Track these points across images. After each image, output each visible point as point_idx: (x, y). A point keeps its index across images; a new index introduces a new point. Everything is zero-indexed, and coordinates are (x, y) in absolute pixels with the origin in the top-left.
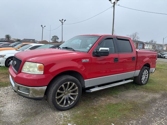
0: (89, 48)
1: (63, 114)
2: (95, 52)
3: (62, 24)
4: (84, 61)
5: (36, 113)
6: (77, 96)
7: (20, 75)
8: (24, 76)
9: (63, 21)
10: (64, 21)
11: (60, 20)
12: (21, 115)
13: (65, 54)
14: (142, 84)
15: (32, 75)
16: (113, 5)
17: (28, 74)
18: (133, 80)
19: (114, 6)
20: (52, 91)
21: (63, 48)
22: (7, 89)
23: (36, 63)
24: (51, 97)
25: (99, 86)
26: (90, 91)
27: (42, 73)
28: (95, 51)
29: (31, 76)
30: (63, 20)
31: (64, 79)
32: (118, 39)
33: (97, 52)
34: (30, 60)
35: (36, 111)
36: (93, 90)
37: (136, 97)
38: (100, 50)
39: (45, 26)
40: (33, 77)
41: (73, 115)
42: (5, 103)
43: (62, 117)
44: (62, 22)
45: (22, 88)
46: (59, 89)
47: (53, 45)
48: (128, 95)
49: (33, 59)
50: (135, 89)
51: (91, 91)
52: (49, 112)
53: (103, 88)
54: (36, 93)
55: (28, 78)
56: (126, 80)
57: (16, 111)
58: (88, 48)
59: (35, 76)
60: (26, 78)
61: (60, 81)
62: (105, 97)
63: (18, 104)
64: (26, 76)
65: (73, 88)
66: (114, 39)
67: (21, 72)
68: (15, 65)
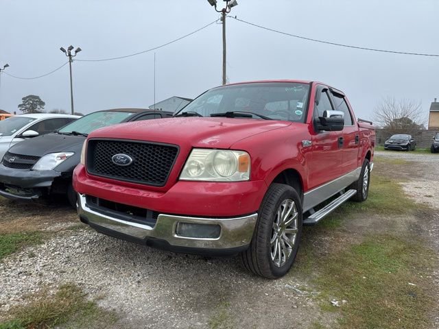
0: (301, 113)
3: (71, 61)
7: (175, 189)
8: (202, 190)
9: (73, 52)
10: (76, 52)
11: (62, 49)
15: (225, 186)
16: (221, 16)
18: (356, 191)
19: (223, 19)
27: (245, 176)
28: (317, 118)
29: (224, 187)
30: (71, 48)
33: (323, 121)
34: (206, 141)
38: (328, 116)
39: (7, 66)
40: (230, 189)
42: (100, 288)
44: (70, 55)
45: (190, 226)
48: (360, 225)
49: (210, 140)
51: (316, 220)
55: (218, 193)
58: (299, 113)
59: (234, 187)
60: (210, 192)
62: (325, 234)
63: (139, 282)
64: (207, 189)
65: (290, 216)
66: (328, 91)
67: (178, 180)
68: (129, 164)
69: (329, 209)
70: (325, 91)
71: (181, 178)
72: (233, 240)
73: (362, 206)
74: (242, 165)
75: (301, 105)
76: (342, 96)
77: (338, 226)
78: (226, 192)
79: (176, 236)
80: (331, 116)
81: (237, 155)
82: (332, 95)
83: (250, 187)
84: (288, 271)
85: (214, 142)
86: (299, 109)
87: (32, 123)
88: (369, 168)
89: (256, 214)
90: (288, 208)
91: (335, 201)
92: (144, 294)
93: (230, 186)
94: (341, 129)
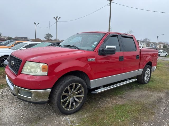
0: (94, 46)
1: (69, 119)
2: (101, 51)
3: (57, 22)
4: (90, 60)
5: (39, 119)
6: (83, 98)
7: (19, 77)
8: (26, 78)
9: (58, 19)
10: (59, 18)
11: (54, 18)
12: (22, 121)
13: (69, 53)
14: (144, 83)
15: (34, 77)
16: (110, 2)
17: (30, 76)
18: (137, 79)
19: (110, 4)
20: (57, 94)
21: (64, 46)
22: (2, 92)
23: (39, 62)
24: (56, 100)
25: (104, 86)
26: (95, 93)
27: (46, 73)
28: (101, 49)
29: (34, 78)
30: (57, 17)
31: (69, 80)
32: (123, 37)
33: (103, 50)
34: (32, 59)
36: (99, 91)
37: (141, 96)
38: (106, 48)
39: (38, 24)
40: (36, 79)
41: (81, 119)
42: (2, 108)
43: (68, 123)
44: (57, 20)
45: (23, 91)
46: (64, 91)
48: (133, 95)
49: (35, 58)
50: (138, 88)
51: (97, 92)
52: (53, 117)
53: (108, 88)
54: (39, 96)
55: (31, 80)
56: (130, 79)
57: (16, 117)
58: (93, 46)
59: (38, 78)
60: (28, 79)
61: (65, 82)
62: (110, 98)
63: (17, 108)
64: (28, 78)
65: (79, 90)
67: (21, 73)
68: (13, 65)
70: (117, 36)
74: (43, 69)
75: (96, 43)
76: (132, 38)
77: (121, 94)
78: (34, 79)
79: (19, 94)
80: (107, 48)
81: (41, 65)
83: (47, 78)
84: (74, 113)
88: (151, 69)
89: (51, 89)
93: (36, 77)
94: (114, 54)
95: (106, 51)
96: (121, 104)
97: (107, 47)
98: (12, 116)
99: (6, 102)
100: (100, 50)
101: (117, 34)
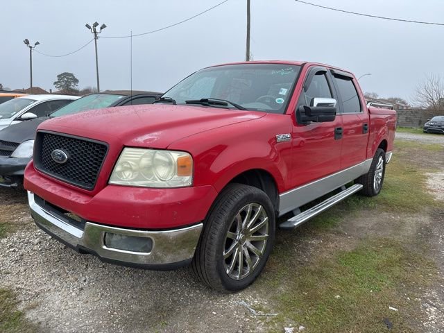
0: (283, 101)
2: (302, 112)
3: (96, 38)
6: (265, 242)
7: (103, 195)
8: (130, 198)
9: (98, 29)
10: (101, 28)
11: (88, 26)
12: (117, 324)
15: (158, 193)
17: (142, 190)
18: (362, 186)
20: (213, 235)
21: (188, 103)
23: (166, 149)
24: (215, 253)
26: (291, 225)
28: (301, 107)
29: (156, 194)
30: (96, 24)
33: (307, 110)
34: (141, 140)
35: (156, 303)
37: (381, 226)
38: (315, 105)
39: (37, 43)
40: (164, 196)
41: (275, 299)
42: (37, 294)
44: (95, 32)
45: (115, 238)
46: (230, 228)
47: (121, 97)
48: (361, 225)
49: (147, 137)
50: (369, 208)
51: (296, 224)
52: (200, 302)
54: (165, 245)
55: (148, 201)
57: (93, 315)
58: (280, 101)
59: (169, 194)
60: (139, 201)
62: (315, 236)
63: (82, 289)
64: (137, 196)
65: (258, 221)
66: (328, 74)
67: (107, 184)
68: (65, 161)
69: (317, 210)
70: (324, 73)
71: (111, 182)
72: (175, 248)
73: (371, 202)
74: (181, 168)
75: (284, 92)
76: (351, 79)
77: (334, 226)
78: (158, 200)
79: (105, 247)
80: (319, 105)
81: (175, 156)
82: (333, 77)
83: (190, 194)
84: (251, 284)
85: (150, 140)
86: (281, 96)
87: (32, 105)
88: (384, 158)
89: (202, 224)
90: (253, 213)
91: (329, 200)
92: (80, 304)
93: (164, 194)
94: (332, 120)
95: (316, 111)
96: (348, 249)
97: (317, 101)
98: (79, 315)
99: (39, 274)
100: (298, 110)
101: (325, 69)
